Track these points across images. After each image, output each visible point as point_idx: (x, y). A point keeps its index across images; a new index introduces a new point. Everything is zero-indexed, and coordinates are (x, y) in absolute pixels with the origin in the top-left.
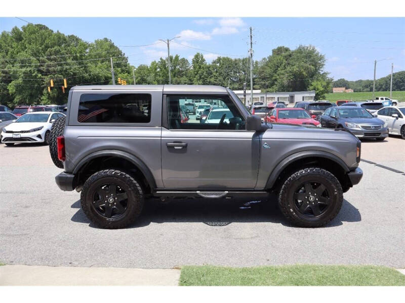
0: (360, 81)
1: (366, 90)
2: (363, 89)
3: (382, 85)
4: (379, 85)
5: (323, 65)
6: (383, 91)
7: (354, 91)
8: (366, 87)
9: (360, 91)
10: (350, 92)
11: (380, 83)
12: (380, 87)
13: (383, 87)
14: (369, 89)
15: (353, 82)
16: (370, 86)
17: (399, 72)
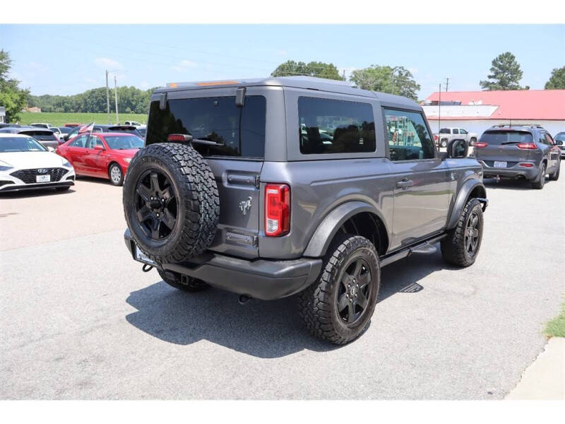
0: (47, 97)
1: (58, 109)
2: (55, 109)
3: (79, 105)
4: (77, 104)
5: (6, 68)
6: (82, 112)
7: (42, 111)
8: (59, 105)
9: (51, 112)
10: (36, 111)
11: (77, 101)
12: (77, 106)
13: (82, 107)
14: (63, 109)
15: (36, 97)
16: (63, 103)
17: (100, 88)
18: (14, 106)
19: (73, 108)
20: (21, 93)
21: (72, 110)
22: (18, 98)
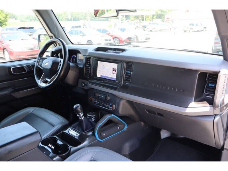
0: (23, 15)
1: (27, 20)
7: (21, 21)
8: (27, 18)
9: (24, 21)
12: (35, 19)
14: (29, 20)
16: (29, 17)
18: (3, 19)
19: (33, 19)
20: (6, 14)
21: (33, 20)
22: (5, 16)
